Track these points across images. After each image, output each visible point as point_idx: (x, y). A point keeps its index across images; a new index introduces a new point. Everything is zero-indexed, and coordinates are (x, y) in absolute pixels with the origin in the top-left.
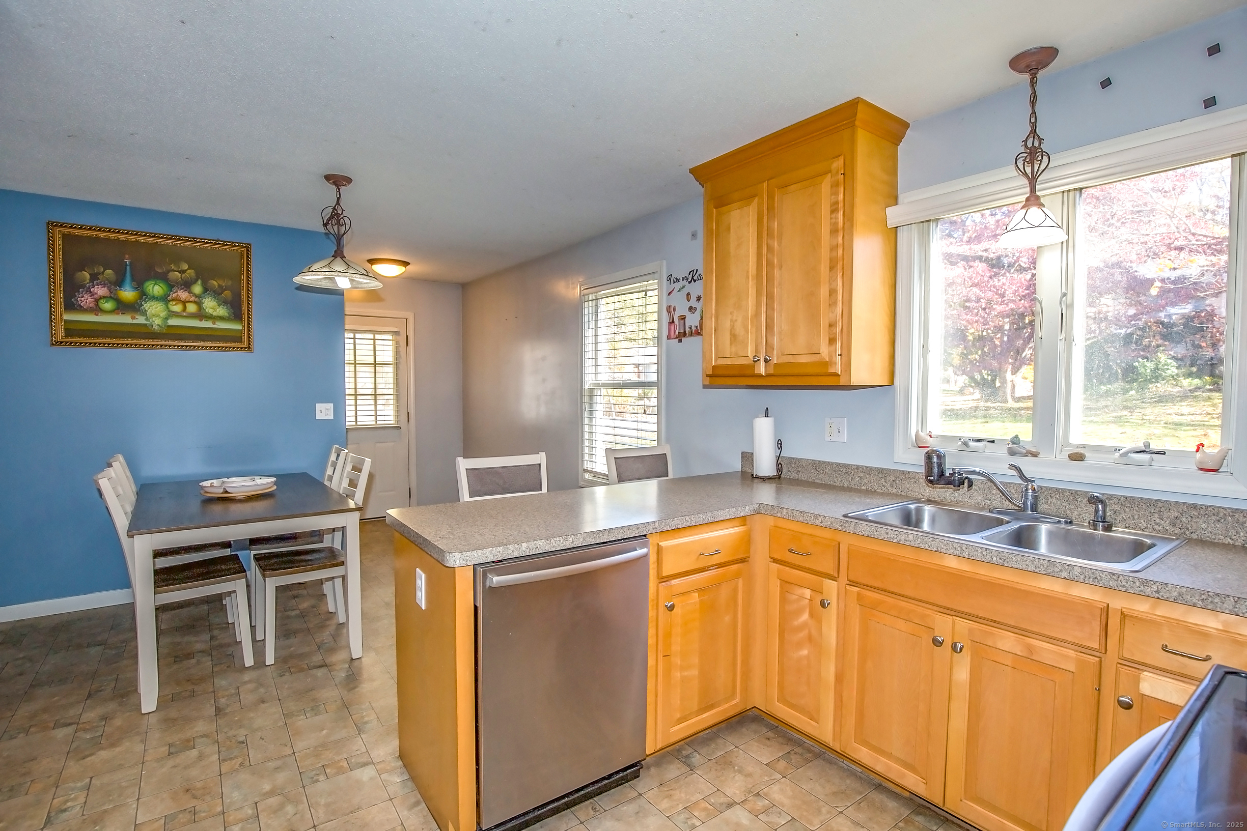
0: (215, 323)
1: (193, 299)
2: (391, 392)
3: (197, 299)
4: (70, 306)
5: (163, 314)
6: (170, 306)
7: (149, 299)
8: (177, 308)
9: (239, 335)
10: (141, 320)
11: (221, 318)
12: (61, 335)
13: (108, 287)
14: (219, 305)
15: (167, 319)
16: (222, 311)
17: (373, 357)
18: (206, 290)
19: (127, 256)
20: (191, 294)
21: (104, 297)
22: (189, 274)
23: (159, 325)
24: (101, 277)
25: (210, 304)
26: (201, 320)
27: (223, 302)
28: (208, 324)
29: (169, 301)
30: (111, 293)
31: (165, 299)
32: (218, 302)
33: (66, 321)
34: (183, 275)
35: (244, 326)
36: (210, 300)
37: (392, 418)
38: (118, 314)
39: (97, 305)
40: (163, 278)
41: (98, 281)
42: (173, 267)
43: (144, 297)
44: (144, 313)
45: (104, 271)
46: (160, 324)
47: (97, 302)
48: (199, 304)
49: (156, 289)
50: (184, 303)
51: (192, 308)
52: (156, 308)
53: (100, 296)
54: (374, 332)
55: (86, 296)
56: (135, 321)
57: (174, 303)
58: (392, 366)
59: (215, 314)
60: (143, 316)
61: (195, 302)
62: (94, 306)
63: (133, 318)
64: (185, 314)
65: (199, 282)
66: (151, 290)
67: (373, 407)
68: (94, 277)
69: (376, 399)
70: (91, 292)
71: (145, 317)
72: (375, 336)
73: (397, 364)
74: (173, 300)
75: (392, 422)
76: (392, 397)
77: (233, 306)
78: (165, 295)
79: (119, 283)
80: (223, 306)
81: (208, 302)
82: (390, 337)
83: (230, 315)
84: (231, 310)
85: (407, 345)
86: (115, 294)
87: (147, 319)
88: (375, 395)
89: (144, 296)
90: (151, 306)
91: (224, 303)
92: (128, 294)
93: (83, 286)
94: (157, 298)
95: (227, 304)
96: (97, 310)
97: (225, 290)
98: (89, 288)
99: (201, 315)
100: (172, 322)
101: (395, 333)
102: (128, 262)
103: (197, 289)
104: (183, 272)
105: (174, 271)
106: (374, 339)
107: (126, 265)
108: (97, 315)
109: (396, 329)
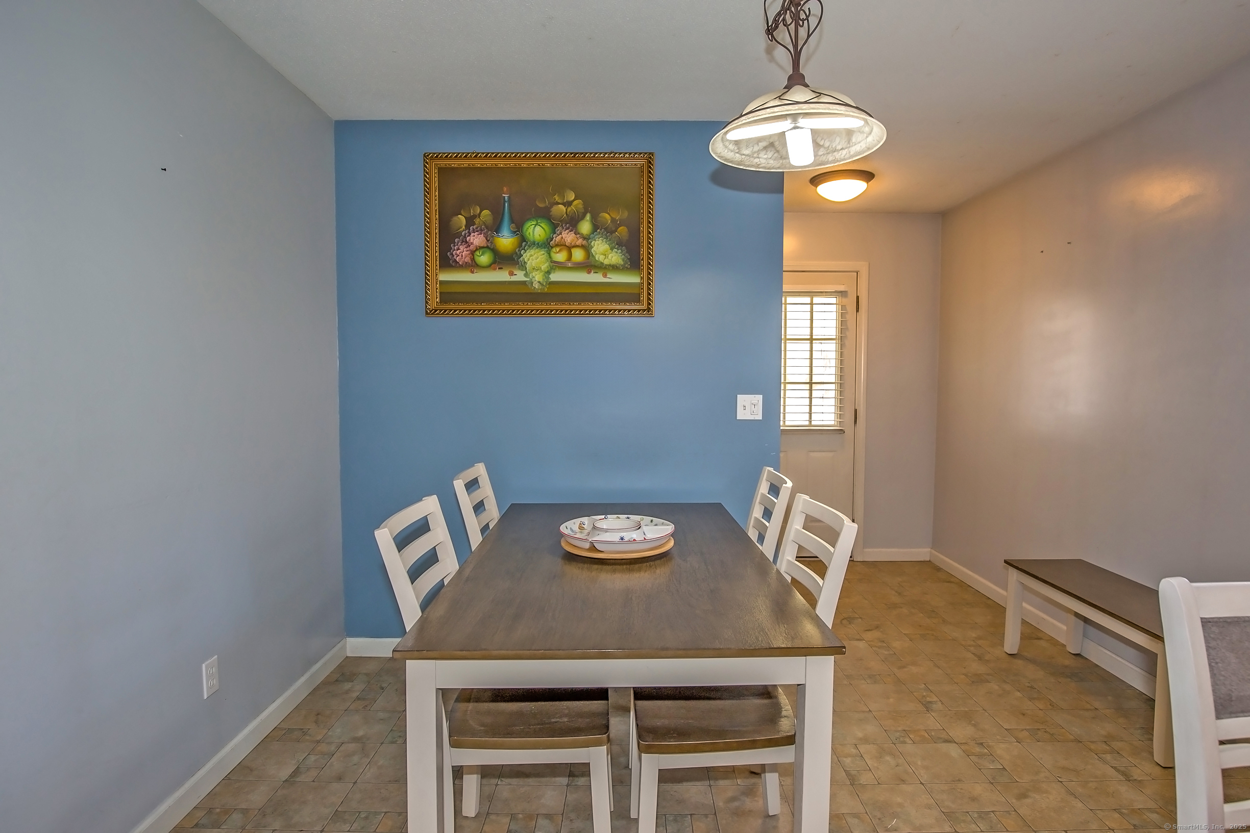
0: (606, 275)
1: (579, 242)
2: (832, 379)
3: (584, 242)
4: (446, 263)
5: (545, 267)
6: (553, 254)
7: (529, 246)
8: (561, 257)
9: (636, 291)
10: (520, 276)
11: (614, 268)
12: (434, 301)
13: (484, 234)
14: (612, 249)
15: (548, 273)
16: (615, 258)
17: (809, 329)
18: (596, 227)
19: (505, 189)
20: (578, 236)
21: (481, 248)
22: (576, 206)
23: (539, 282)
24: (477, 221)
25: (601, 249)
26: (589, 272)
27: (617, 244)
28: (596, 277)
29: (552, 247)
30: (488, 241)
31: (547, 245)
32: (611, 244)
33: (442, 283)
34: (569, 209)
35: (642, 278)
36: (600, 241)
37: (832, 417)
38: (495, 269)
39: (473, 259)
40: (544, 214)
41: (474, 227)
42: (557, 198)
43: (524, 244)
44: (523, 267)
45: (480, 212)
46: (541, 280)
47: (473, 255)
48: (587, 249)
49: (536, 231)
50: (569, 248)
51: (578, 255)
52: (537, 258)
53: (476, 246)
54: (811, 294)
55: (462, 248)
56: (514, 278)
57: (558, 250)
58: (835, 342)
59: (606, 262)
60: (522, 270)
61: (582, 246)
62: (470, 261)
63: (511, 274)
64: (570, 265)
65: (588, 217)
66: (531, 234)
67: (807, 401)
68: (470, 221)
69: (811, 390)
70: (466, 242)
71: (524, 272)
72: (812, 300)
73: (842, 339)
74: (557, 245)
75: (833, 423)
76: (833, 386)
77: (629, 251)
78: (547, 240)
79: (496, 228)
80: (616, 250)
81: (598, 245)
82: (833, 300)
83: (626, 263)
84: (627, 255)
85: (857, 311)
86: (492, 243)
87: (526, 275)
88: (811, 383)
89: (523, 242)
90: (531, 256)
91: (619, 244)
92: (506, 241)
93: (458, 235)
94: (538, 244)
95: (622, 247)
96: (473, 266)
97: (620, 225)
98: (465, 237)
99: (589, 265)
100: (556, 276)
101: (840, 294)
102: (506, 196)
103: (585, 227)
104: (568, 204)
105: (558, 204)
106: (812, 304)
107: (505, 201)
108: (472, 272)
109: (841, 288)
